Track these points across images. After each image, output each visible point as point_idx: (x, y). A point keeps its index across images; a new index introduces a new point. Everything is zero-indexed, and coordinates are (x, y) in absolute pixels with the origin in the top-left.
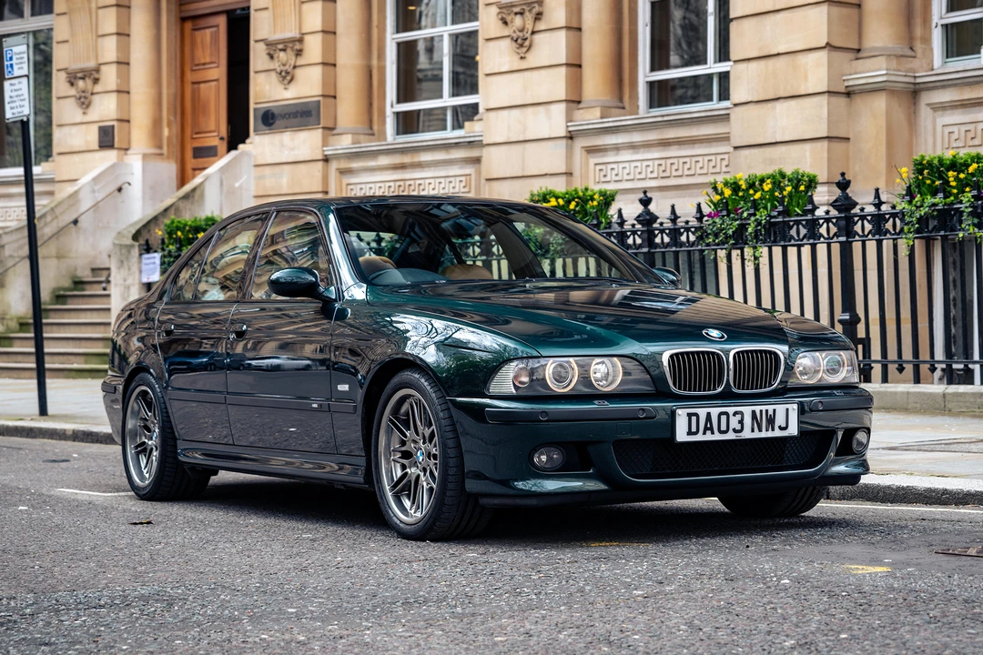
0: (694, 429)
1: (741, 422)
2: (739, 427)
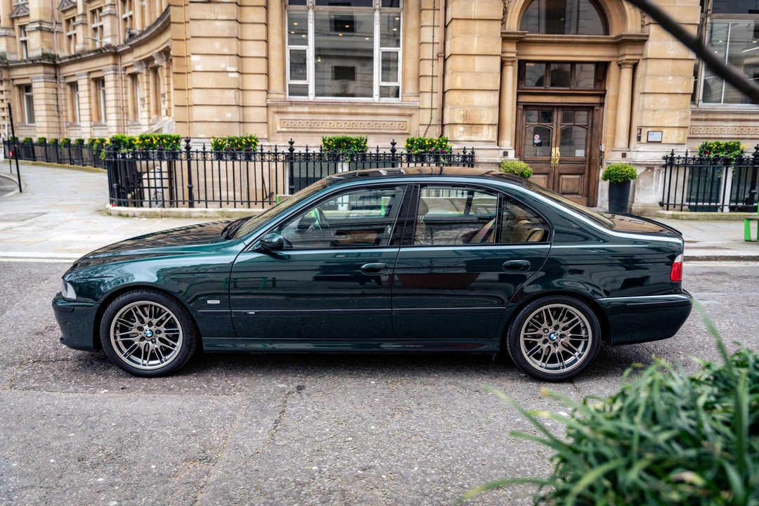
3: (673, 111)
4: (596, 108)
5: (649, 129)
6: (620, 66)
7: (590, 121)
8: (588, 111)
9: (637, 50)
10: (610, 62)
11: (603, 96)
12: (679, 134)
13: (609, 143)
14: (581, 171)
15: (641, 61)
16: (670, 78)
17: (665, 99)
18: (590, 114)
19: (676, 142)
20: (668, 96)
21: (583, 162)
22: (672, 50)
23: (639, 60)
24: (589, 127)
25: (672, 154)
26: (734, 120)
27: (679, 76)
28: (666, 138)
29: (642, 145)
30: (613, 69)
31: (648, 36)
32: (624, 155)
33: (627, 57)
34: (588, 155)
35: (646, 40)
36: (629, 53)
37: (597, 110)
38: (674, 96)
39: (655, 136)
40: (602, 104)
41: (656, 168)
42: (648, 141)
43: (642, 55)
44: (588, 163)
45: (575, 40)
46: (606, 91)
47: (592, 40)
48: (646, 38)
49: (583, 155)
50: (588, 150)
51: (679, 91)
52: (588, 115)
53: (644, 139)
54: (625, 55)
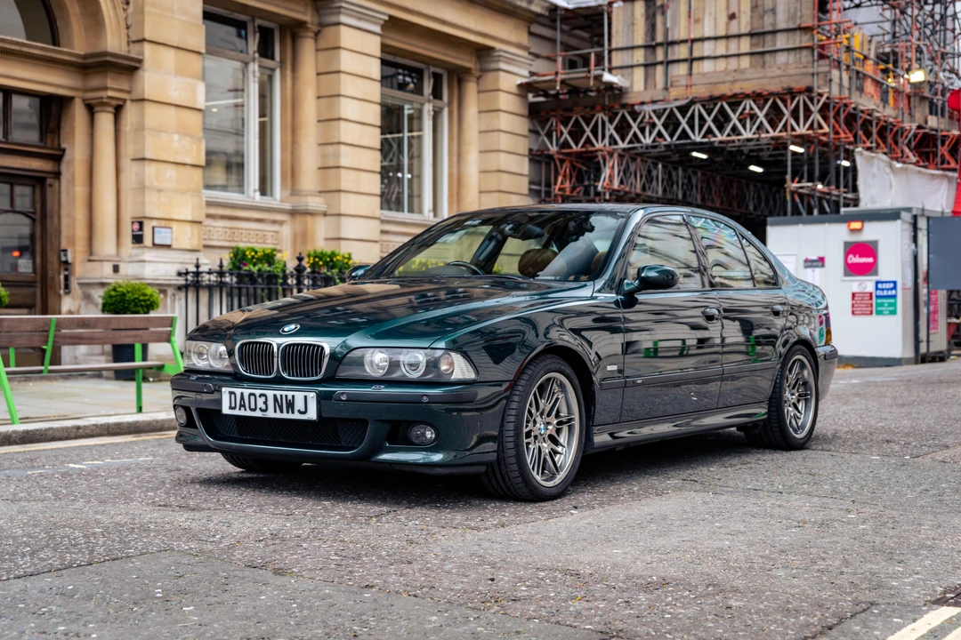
0: (233, 405)
1: (265, 403)
2: (264, 407)
3: (183, 193)
4: (49, 181)
5: (154, 223)
6: (91, 109)
7: (38, 206)
8: (34, 187)
9: (123, 84)
10: (71, 99)
11: (57, 158)
12: (192, 232)
13: (80, 246)
14: (29, 301)
15: (128, 103)
16: (176, 137)
17: (171, 172)
18: (38, 192)
19: (189, 247)
20: (173, 166)
21: (29, 284)
22: (175, 90)
23: (125, 101)
24: (38, 217)
25: (197, 266)
26: (223, 217)
27: (186, 134)
28: (177, 239)
29: (146, 250)
30: (79, 113)
31: (140, 61)
32: (116, 269)
33: (110, 93)
34: (39, 270)
35: (136, 69)
36: (113, 86)
37: (51, 185)
38: (182, 168)
39: (163, 235)
40: (57, 175)
41: (170, 292)
42: (154, 244)
43: (129, 92)
44: (39, 285)
45: (25, 49)
46: (64, 150)
47: (49, 54)
48: (137, 65)
49: (30, 270)
50: (38, 261)
51: (188, 161)
52: (34, 192)
53: (148, 240)
54: (106, 89)
